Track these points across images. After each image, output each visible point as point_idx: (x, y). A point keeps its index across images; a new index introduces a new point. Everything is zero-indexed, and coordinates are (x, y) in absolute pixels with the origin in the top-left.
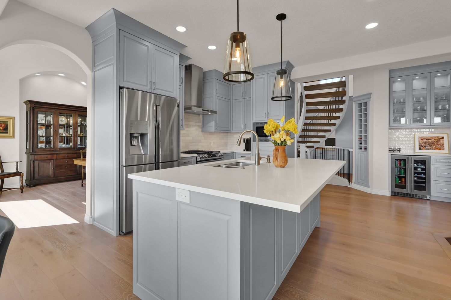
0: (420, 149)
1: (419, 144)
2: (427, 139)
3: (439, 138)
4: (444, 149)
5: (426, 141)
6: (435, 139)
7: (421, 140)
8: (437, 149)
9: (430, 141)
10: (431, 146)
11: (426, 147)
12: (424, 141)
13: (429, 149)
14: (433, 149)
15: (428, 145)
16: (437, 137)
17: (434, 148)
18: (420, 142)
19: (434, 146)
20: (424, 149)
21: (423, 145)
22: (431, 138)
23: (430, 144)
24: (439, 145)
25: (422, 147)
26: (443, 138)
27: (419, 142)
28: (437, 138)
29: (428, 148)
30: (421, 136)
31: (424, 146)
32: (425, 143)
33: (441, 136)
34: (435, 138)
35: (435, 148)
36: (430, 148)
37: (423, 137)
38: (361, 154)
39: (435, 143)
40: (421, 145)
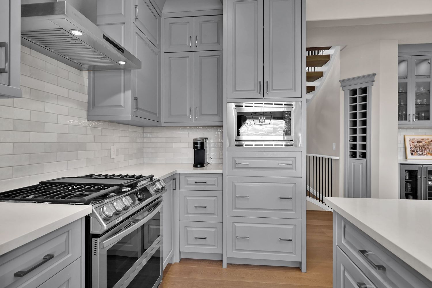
0: (412, 154)
1: (411, 148)
2: (418, 142)
3: (430, 140)
5: (417, 144)
6: (426, 142)
7: (412, 142)
8: (429, 154)
9: (421, 144)
10: (423, 151)
11: (418, 152)
12: (416, 144)
13: (421, 155)
14: (425, 155)
15: (420, 149)
16: (428, 139)
17: (425, 153)
18: (412, 146)
19: (426, 151)
20: (416, 154)
21: (414, 149)
22: (422, 141)
23: (421, 148)
24: (431, 150)
25: (414, 152)
27: (410, 146)
29: (420, 153)
30: (412, 137)
31: (416, 151)
32: (416, 147)
34: (425, 140)
35: (427, 153)
36: (422, 152)
37: (414, 139)
38: (354, 164)
39: (426, 146)
40: (412, 149)
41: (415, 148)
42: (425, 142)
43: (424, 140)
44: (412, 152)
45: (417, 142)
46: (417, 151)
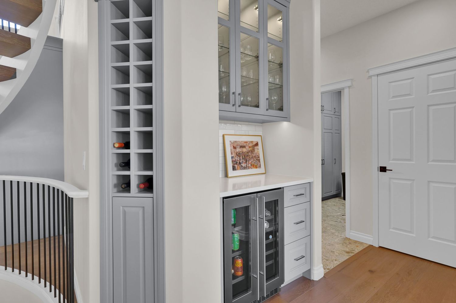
0: (234, 169)
1: (232, 157)
2: (241, 147)
3: (254, 143)
4: (260, 167)
5: (240, 150)
6: (250, 147)
7: (235, 148)
8: (253, 166)
9: (244, 150)
10: (246, 162)
12: (238, 150)
13: (245, 168)
14: (249, 168)
15: (243, 158)
16: (252, 142)
17: (250, 165)
18: (233, 153)
19: (250, 162)
21: (236, 159)
22: (245, 144)
23: (245, 156)
24: (255, 159)
26: (257, 144)
27: (232, 154)
28: (251, 145)
29: (243, 165)
30: (234, 139)
31: (238, 162)
32: (238, 155)
33: (255, 139)
35: (251, 165)
36: (246, 164)
37: (236, 141)
38: (126, 209)
39: (250, 154)
40: (234, 160)
41: (237, 157)
42: (248, 147)
43: (248, 144)
44: (234, 164)
45: (239, 147)
46: (240, 163)
